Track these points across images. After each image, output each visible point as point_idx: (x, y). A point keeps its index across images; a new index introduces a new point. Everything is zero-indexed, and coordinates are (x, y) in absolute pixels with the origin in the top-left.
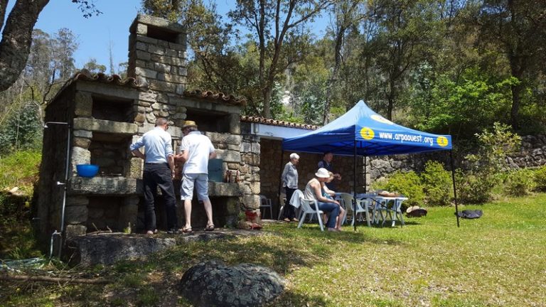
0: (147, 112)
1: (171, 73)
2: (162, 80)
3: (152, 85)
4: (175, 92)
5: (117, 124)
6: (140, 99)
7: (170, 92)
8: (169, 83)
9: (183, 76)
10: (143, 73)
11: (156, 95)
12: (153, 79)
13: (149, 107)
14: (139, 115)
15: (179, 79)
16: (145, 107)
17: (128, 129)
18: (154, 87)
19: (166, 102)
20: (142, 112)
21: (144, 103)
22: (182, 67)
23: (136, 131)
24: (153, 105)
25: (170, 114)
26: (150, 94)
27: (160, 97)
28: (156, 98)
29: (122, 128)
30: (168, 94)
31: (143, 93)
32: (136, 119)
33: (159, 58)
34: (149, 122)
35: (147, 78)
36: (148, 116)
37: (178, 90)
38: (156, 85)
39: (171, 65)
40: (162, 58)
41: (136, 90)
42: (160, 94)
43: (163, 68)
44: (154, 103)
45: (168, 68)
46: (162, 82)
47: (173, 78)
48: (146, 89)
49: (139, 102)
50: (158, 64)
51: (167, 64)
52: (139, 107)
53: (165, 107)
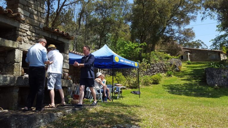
0: (24, 36)
1: (37, 15)
2: (32, 19)
3: (27, 20)
4: (39, 27)
5: (7, 41)
6: (20, 27)
7: (36, 26)
8: (36, 21)
9: (43, 18)
10: (22, 12)
11: (29, 27)
12: (27, 17)
13: (25, 33)
14: (19, 37)
15: (41, 20)
16: (23, 33)
17: (13, 45)
18: (28, 22)
19: (34, 31)
20: (21, 36)
21: (22, 30)
22: (42, 13)
23: (18, 46)
24: (27, 32)
25: (36, 39)
26: (26, 26)
27: (31, 28)
28: (29, 29)
29: (10, 44)
30: (35, 27)
31: (22, 24)
32: (17, 39)
33: (31, 5)
34: (24, 42)
35: (24, 16)
36: (24, 38)
37: (41, 26)
38: (29, 21)
39: (37, 11)
40: (33, 5)
41: (18, 22)
42: (31, 26)
43: (33, 12)
44: (27, 31)
45: (36, 12)
46: (32, 20)
47: (38, 19)
48: (24, 22)
49: (20, 29)
50: (30, 8)
51: (35, 10)
52: (19, 32)
53: (34, 34)
